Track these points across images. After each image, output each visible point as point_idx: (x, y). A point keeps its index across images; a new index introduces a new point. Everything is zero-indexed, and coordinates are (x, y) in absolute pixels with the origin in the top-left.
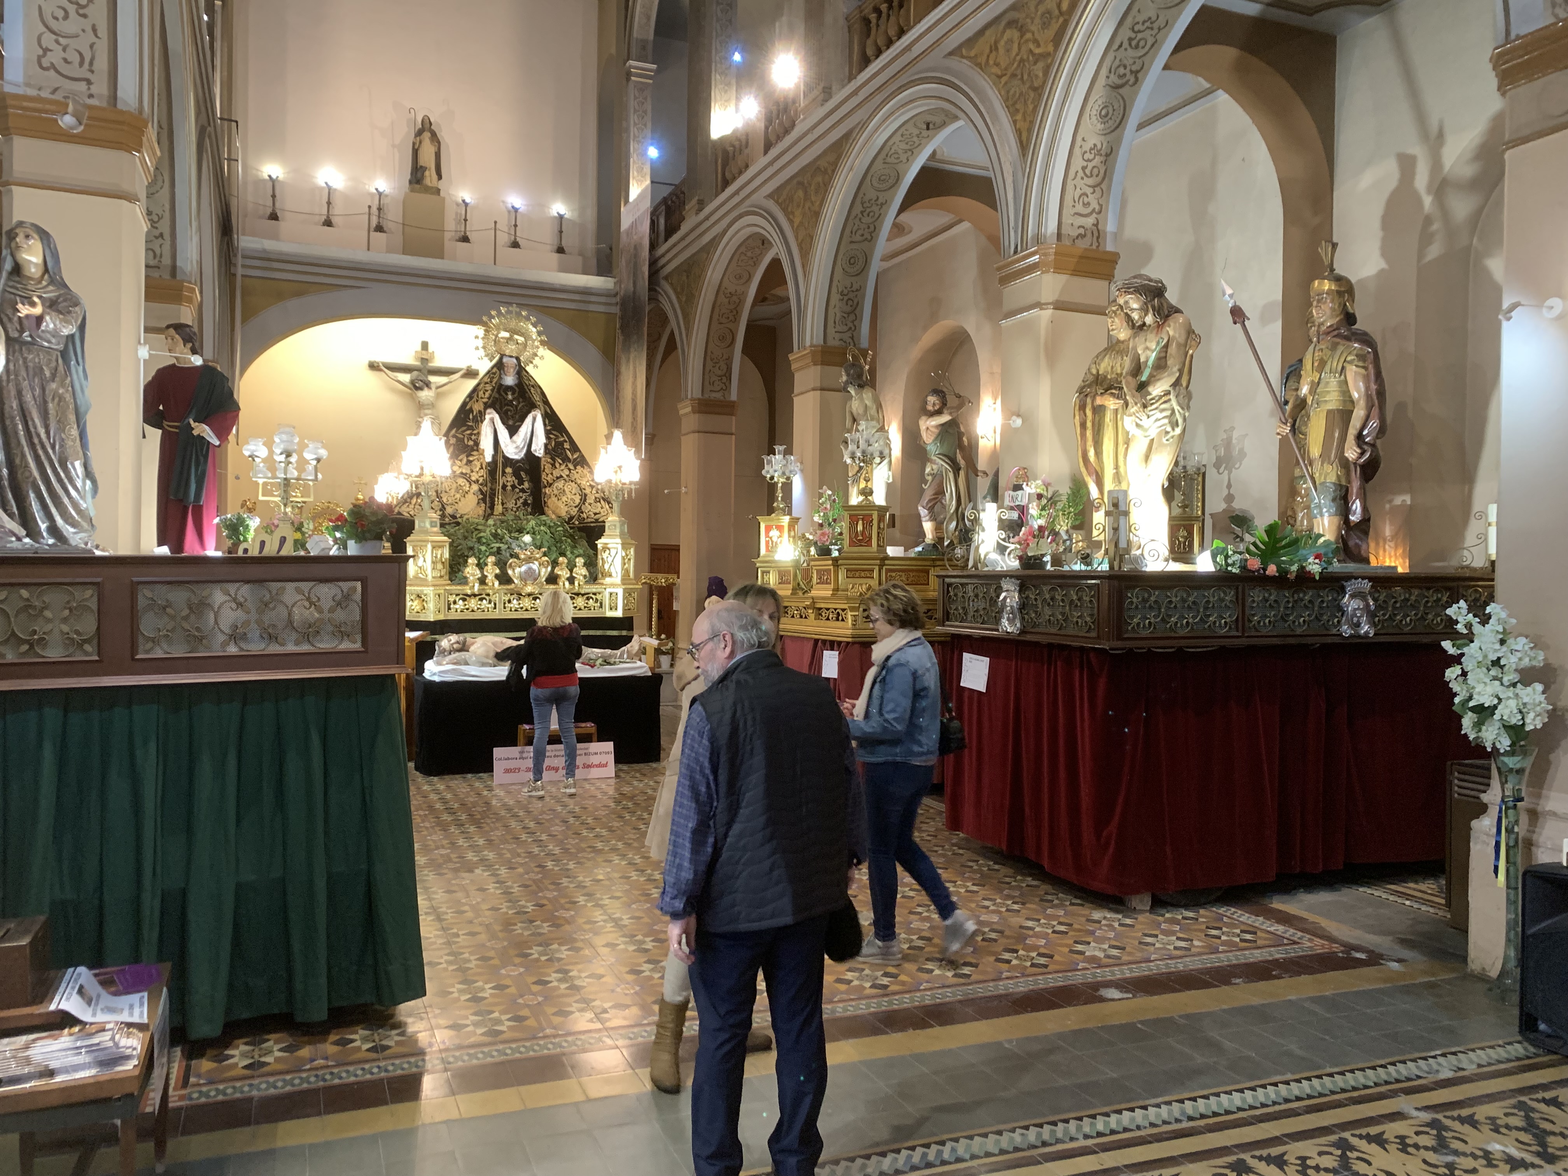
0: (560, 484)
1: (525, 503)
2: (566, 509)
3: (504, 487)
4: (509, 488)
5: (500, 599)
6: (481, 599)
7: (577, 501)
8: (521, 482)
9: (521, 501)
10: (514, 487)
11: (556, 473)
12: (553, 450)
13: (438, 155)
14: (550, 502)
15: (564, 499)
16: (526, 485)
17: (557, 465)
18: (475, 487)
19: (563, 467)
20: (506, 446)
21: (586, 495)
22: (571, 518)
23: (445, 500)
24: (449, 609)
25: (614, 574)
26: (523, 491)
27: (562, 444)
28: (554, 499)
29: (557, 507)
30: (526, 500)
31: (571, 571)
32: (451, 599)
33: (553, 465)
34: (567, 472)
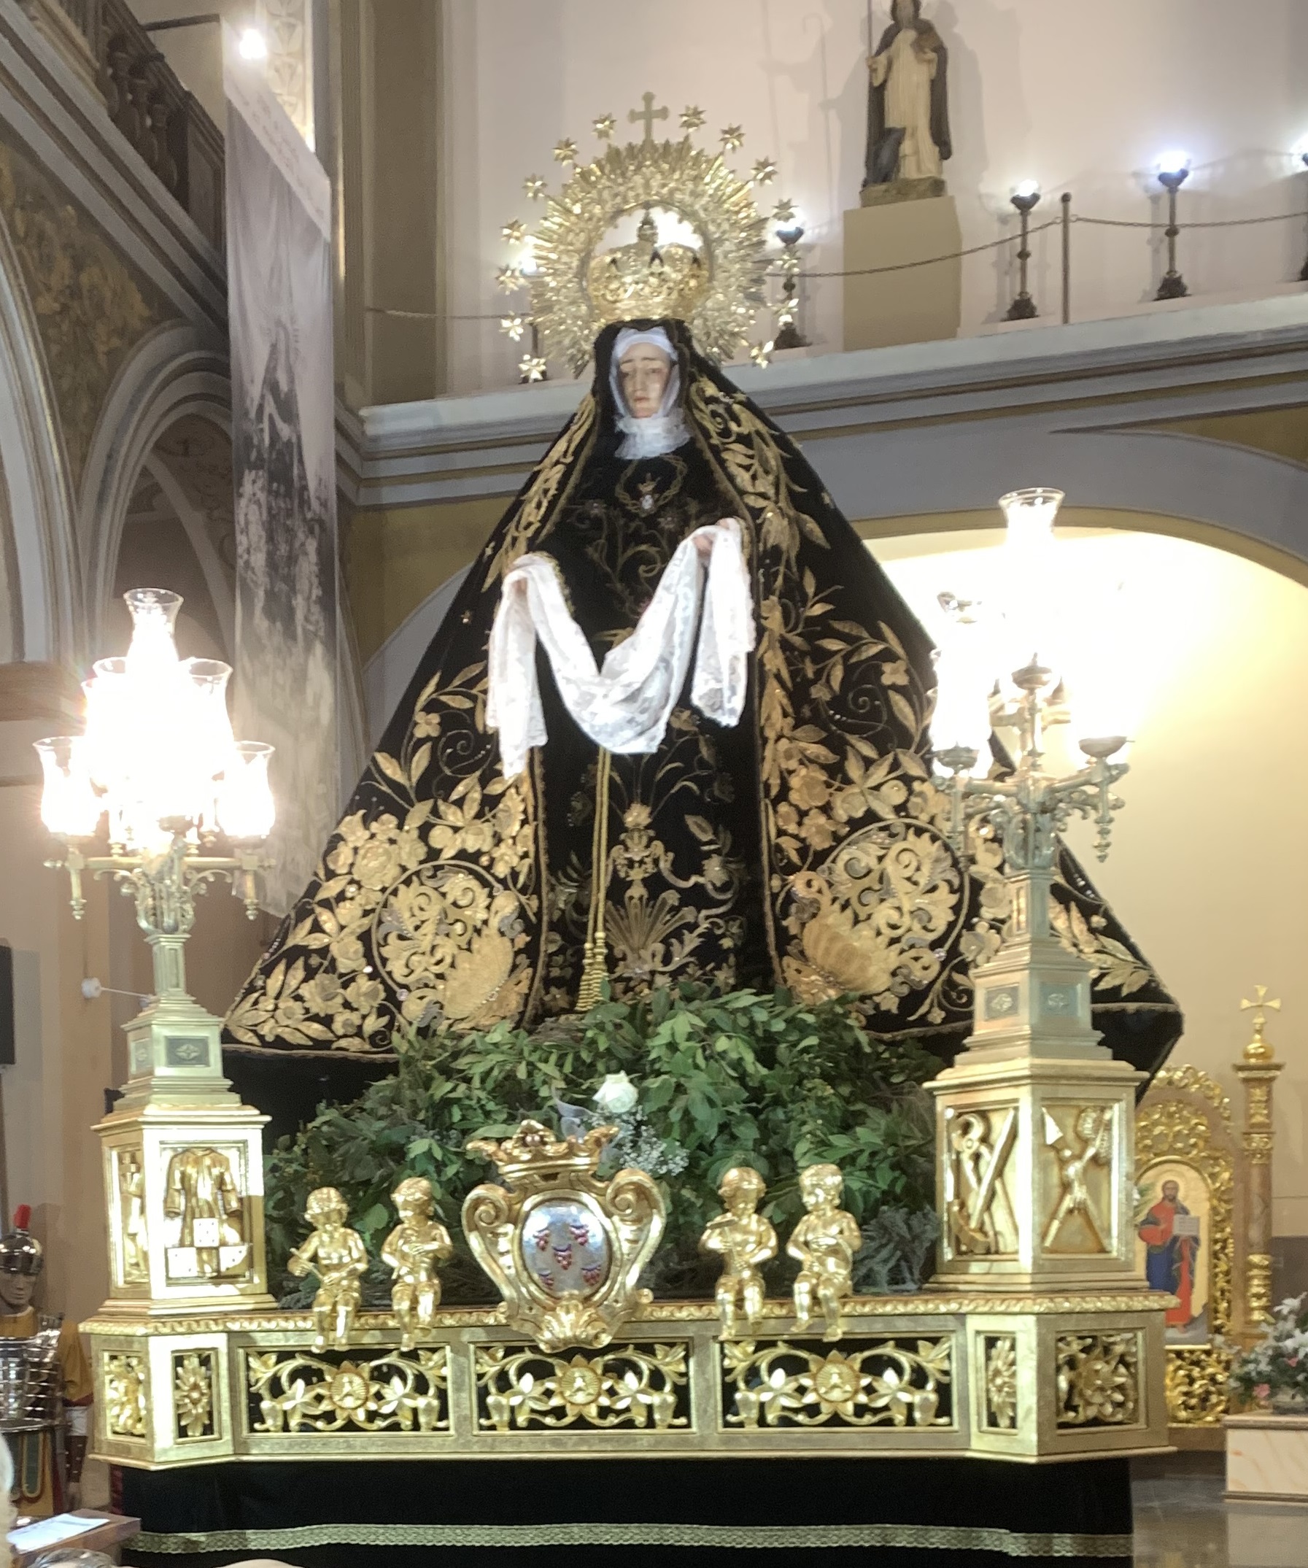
0: (863, 852)
1: (708, 952)
2: (892, 958)
3: (618, 888)
4: (637, 891)
5: (460, 1372)
6: (382, 1376)
7: (941, 918)
8: (689, 860)
9: (692, 941)
10: (655, 884)
11: (849, 805)
12: (837, 702)
13: (938, 90)
14: (813, 938)
15: (883, 914)
16: (714, 871)
17: (854, 769)
18: (506, 904)
19: (879, 773)
20: (587, 699)
21: (977, 886)
22: (913, 998)
23: (397, 969)
24: (256, 1415)
25: (1007, 1242)
26: (697, 898)
27: (873, 668)
28: (834, 918)
29: (849, 954)
30: (710, 939)
31: (784, 1231)
32: (263, 1371)
33: (836, 773)
34: (895, 793)
